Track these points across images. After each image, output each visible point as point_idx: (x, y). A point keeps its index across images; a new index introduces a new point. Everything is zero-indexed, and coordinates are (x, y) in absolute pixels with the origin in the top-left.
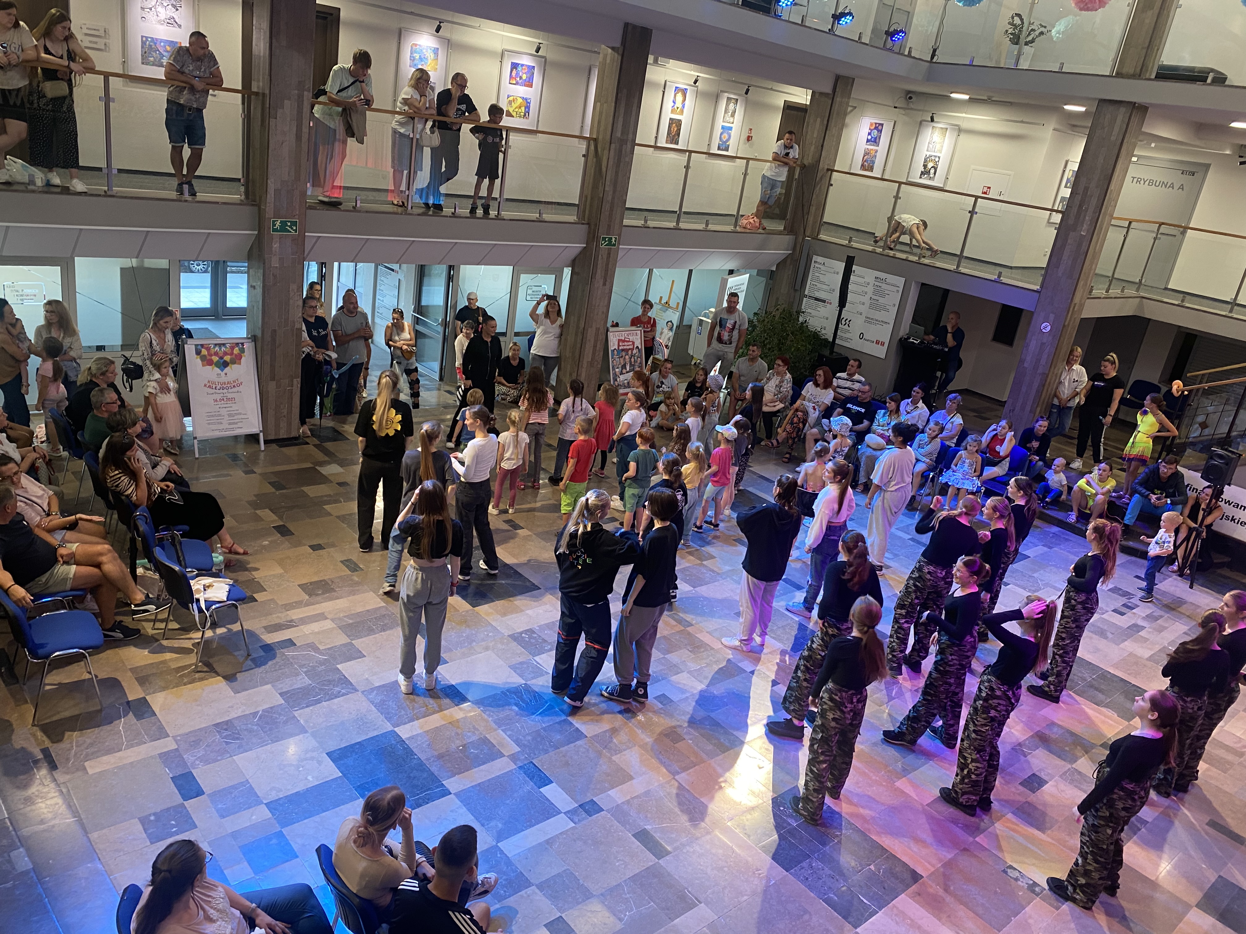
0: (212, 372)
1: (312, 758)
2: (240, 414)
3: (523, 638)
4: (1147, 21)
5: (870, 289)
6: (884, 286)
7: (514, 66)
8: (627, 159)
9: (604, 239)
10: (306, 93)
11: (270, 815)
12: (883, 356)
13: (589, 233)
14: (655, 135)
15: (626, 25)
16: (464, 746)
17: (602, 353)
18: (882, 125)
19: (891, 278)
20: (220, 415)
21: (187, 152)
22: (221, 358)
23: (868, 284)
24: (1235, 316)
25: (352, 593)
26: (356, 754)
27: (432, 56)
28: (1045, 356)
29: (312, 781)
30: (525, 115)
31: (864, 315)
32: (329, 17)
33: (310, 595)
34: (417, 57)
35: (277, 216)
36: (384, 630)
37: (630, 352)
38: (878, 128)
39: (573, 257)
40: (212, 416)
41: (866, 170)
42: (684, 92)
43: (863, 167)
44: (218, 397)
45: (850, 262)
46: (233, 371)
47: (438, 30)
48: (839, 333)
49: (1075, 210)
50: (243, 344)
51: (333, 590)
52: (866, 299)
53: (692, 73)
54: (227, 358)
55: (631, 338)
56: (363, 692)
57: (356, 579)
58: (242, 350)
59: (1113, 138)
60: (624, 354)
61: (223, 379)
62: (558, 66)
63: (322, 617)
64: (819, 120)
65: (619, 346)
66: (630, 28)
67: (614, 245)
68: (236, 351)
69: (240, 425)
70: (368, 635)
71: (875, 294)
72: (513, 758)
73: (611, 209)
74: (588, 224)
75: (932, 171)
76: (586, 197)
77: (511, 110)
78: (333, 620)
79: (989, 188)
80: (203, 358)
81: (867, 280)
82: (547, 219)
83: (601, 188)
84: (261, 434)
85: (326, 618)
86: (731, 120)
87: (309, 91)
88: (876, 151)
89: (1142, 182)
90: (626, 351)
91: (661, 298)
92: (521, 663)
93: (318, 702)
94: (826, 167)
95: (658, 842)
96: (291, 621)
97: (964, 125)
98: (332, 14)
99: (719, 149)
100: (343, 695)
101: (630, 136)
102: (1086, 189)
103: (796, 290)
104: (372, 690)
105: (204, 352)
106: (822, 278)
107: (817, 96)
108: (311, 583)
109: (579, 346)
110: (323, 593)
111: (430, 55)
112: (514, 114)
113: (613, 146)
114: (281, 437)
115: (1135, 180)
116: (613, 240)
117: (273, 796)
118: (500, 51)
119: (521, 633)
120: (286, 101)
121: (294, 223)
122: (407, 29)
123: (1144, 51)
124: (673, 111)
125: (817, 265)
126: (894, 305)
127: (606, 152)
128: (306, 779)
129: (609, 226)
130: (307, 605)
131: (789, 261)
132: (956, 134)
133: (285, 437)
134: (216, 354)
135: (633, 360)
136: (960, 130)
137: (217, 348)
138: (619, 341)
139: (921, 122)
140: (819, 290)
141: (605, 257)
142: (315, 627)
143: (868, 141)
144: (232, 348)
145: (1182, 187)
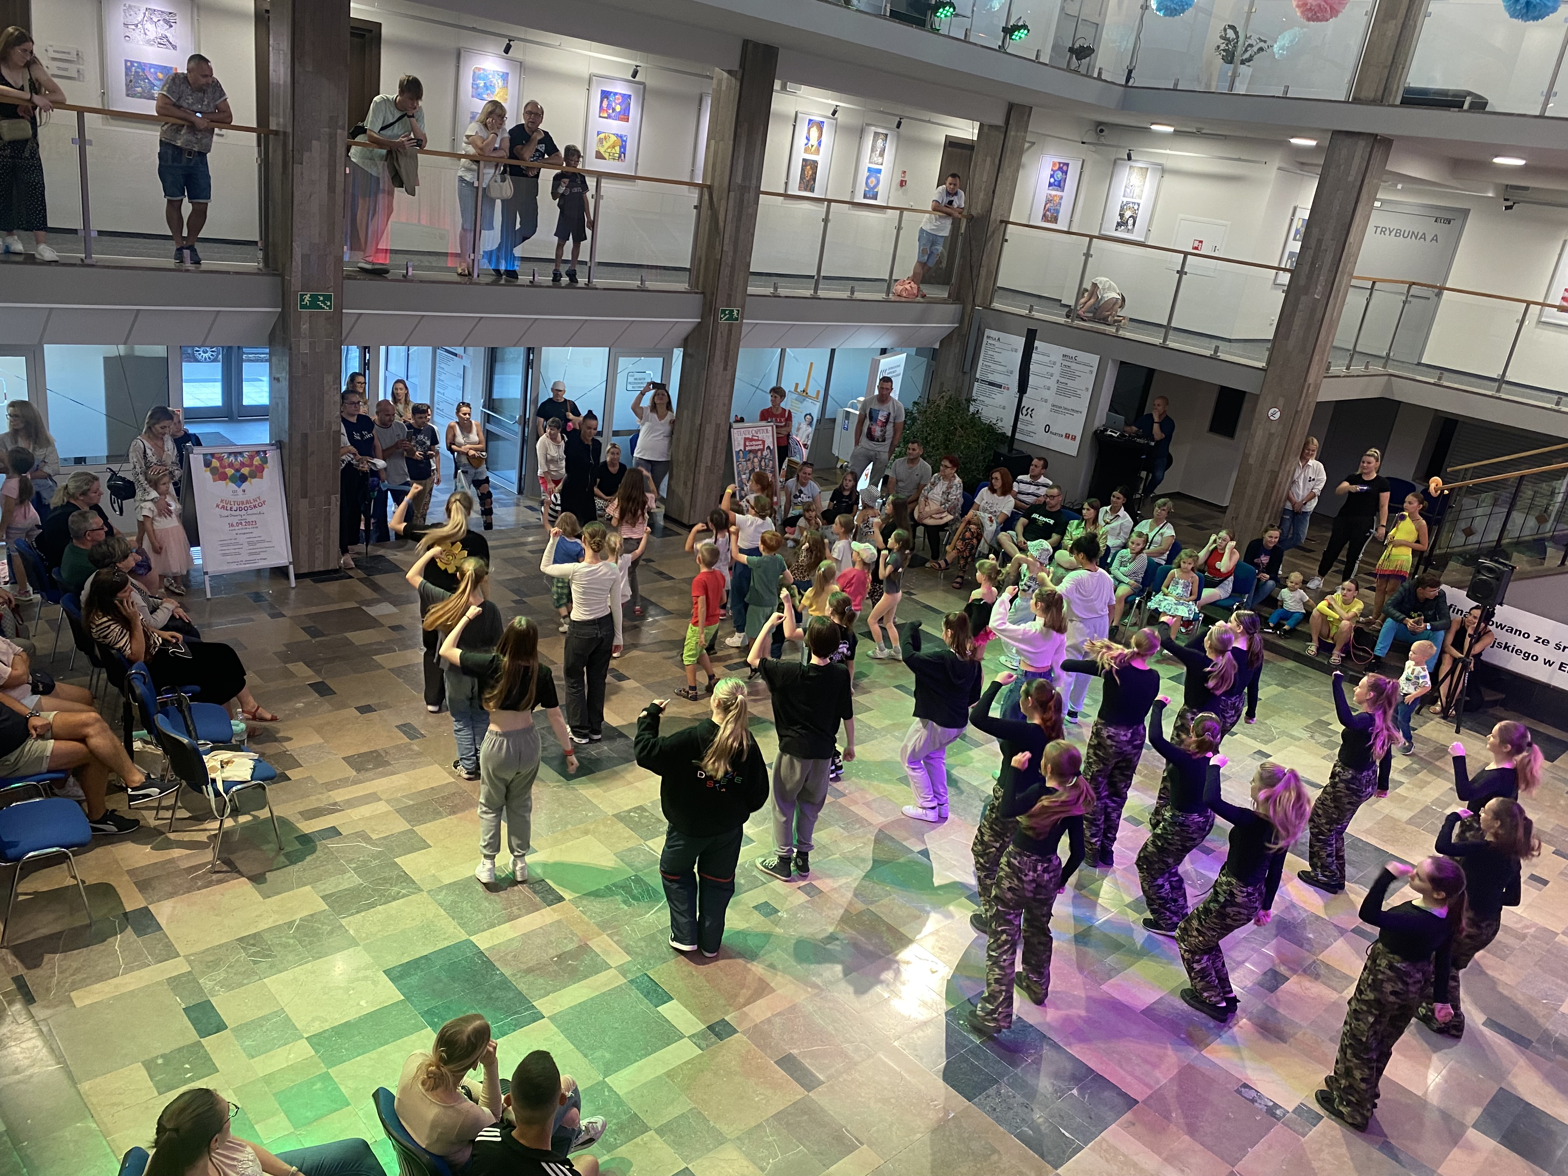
0: (226, 489)
1: (366, 978)
2: (263, 541)
3: (631, 817)
4: (1389, 34)
5: (1056, 370)
6: (1074, 366)
7: (605, 95)
8: (750, 211)
9: (723, 312)
10: (339, 131)
11: (313, 1053)
12: (1075, 454)
13: (704, 304)
14: (784, 180)
15: (746, 43)
16: (559, 956)
17: (724, 456)
18: (1067, 165)
19: (1083, 356)
20: (237, 544)
21: (187, 208)
22: (237, 470)
23: (1054, 363)
24: (1504, 396)
25: (413, 766)
26: (422, 970)
27: (500, 83)
28: (1273, 450)
29: (366, 1006)
30: (620, 157)
31: (1050, 402)
32: (367, 35)
33: (358, 771)
34: (482, 85)
35: (305, 288)
36: (454, 813)
37: (759, 454)
38: (1063, 168)
39: (684, 334)
40: (228, 545)
41: (1048, 221)
42: (820, 125)
43: (1045, 218)
44: (235, 520)
45: (1031, 337)
46: (253, 487)
47: (507, 51)
48: (1019, 425)
49: (1306, 268)
50: (265, 452)
51: (387, 763)
52: (1052, 383)
53: (830, 101)
54: (245, 471)
55: (760, 436)
56: (429, 892)
57: (416, 748)
58: (265, 460)
59: (1351, 179)
60: (752, 456)
61: (241, 497)
62: (661, 94)
63: (373, 798)
64: (989, 159)
65: (745, 446)
66: (750, 46)
67: (737, 319)
68: (257, 461)
69: (262, 555)
70: (434, 819)
71: (1063, 374)
72: (623, 970)
73: (732, 276)
74: (702, 293)
75: (1131, 222)
76: (700, 260)
77: (602, 150)
78: (388, 801)
79: (1201, 242)
80: (214, 471)
81: (1053, 358)
82: (651, 288)
83: (718, 248)
84: (291, 567)
85: (380, 800)
86: (880, 160)
87: (344, 129)
88: (1061, 198)
89: (1387, 232)
90: (755, 452)
91: (797, 385)
92: (630, 850)
93: (372, 906)
94: (999, 218)
95: (808, 1070)
96: (335, 804)
97: (1169, 164)
98: (371, 31)
99: (865, 197)
100: (404, 896)
101: (754, 182)
102: (1320, 241)
103: (964, 373)
104: (441, 889)
105: (215, 463)
106: (997, 357)
107: (986, 129)
108: (360, 755)
109: (694, 446)
110: (375, 768)
111: (498, 82)
112: (606, 155)
113: (732, 194)
114: (316, 570)
115: (1379, 230)
116: (735, 312)
117: (316, 1028)
118: (587, 76)
119: (629, 811)
120: (314, 142)
121: (328, 298)
122: (468, 50)
123: (1386, 71)
124: (806, 151)
125: (990, 341)
126: (1087, 389)
127: (723, 202)
128: (358, 1004)
129: (730, 296)
130: (355, 782)
131: (955, 337)
132: (1159, 175)
133: (322, 569)
134: (231, 465)
135: (763, 463)
136: (1164, 171)
137: (232, 458)
138: (746, 439)
139: (1115, 162)
140: (993, 372)
141: (725, 334)
142: (365, 810)
143: (1050, 185)
144: (251, 458)
145: (1435, 239)
